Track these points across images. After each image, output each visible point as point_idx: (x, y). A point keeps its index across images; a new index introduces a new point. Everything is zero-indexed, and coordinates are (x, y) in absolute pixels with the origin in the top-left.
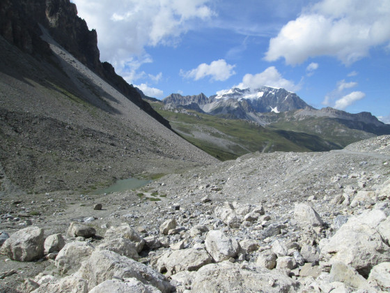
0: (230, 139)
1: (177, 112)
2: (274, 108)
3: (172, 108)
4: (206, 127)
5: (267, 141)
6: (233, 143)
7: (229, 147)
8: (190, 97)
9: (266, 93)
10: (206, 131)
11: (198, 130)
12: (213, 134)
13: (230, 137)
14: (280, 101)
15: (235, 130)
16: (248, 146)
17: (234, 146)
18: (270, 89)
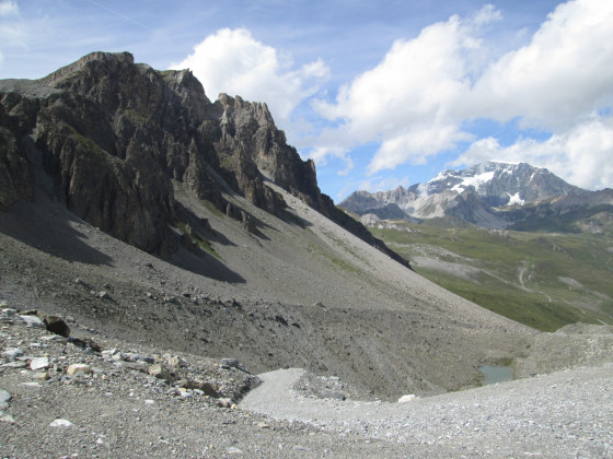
0: (469, 263)
1: (380, 227)
2: (513, 194)
3: (373, 222)
4: (430, 248)
5: (523, 259)
6: (476, 269)
7: (471, 276)
8: (382, 194)
9: (497, 173)
10: (431, 255)
11: (419, 254)
12: (444, 258)
13: (468, 259)
14: (523, 183)
15: (472, 247)
16: (496, 271)
17: (478, 274)
18: (504, 166)
